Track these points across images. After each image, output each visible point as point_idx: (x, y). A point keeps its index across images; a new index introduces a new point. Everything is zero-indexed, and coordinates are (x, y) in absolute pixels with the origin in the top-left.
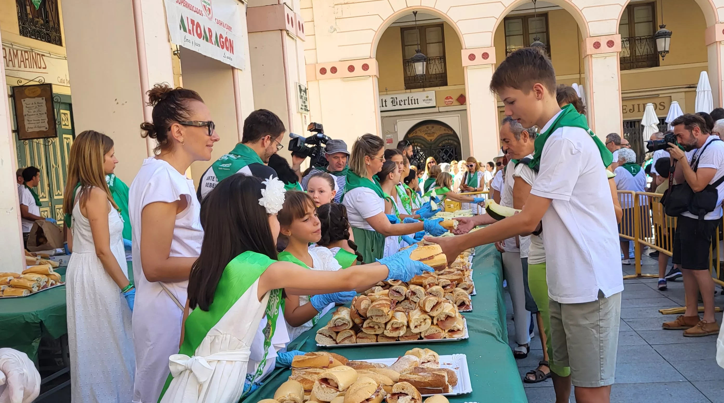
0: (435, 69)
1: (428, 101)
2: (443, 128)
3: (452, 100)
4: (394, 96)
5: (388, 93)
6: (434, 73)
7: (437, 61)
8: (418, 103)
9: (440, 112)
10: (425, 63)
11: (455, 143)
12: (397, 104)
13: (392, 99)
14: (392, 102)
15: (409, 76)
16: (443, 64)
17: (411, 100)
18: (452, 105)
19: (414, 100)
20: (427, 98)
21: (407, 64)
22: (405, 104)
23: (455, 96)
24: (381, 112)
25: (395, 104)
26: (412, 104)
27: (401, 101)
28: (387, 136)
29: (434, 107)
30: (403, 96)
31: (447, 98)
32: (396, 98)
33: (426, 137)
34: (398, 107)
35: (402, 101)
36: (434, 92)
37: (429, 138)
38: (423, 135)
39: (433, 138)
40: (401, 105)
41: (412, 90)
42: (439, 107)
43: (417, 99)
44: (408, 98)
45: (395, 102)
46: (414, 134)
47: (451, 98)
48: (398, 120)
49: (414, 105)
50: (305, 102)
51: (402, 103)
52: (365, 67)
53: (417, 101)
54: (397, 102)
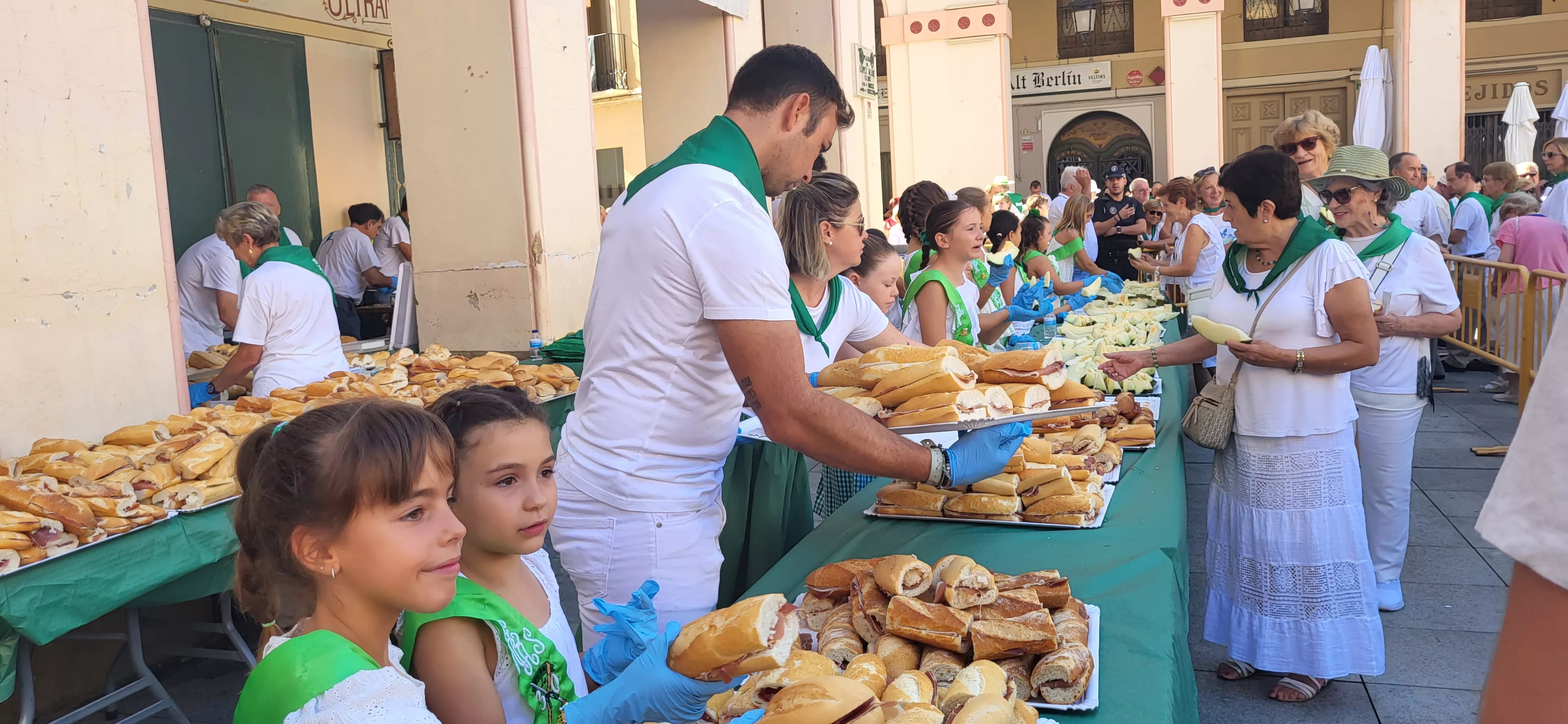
0: (1113, 22)
1: (1098, 79)
2: (1123, 125)
3: (1141, 77)
4: (1039, 71)
5: (1028, 64)
6: (1111, 29)
7: (1117, 10)
8: (1080, 83)
9: (1117, 98)
10: (1094, 11)
11: (1143, 152)
12: (1043, 85)
13: (1035, 76)
14: (1035, 80)
15: (1067, 35)
16: (1127, 15)
17: (1069, 77)
18: (1142, 84)
19: (1074, 76)
20: (1095, 74)
21: (1064, 16)
22: (1057, 84)
23: (1147, 71)
24: (1013, 97)
25: (1040, 84)
26: (1069, 84)
27: (1050, 79)
28: (1024, 138)
29: (1109, 89)
30: (1054, 70)
31: (1131, 74)
32: (1043, 74)
33: (1091, 140)
34: (1045, 89)
35: (1052, 79)
36: (1109, 63)
37: (1096, 143)
38: (1087, 138)
39: (1104, 142)
40: (1050, 86)
41: (1071, 60)
42: (1116, 89)
43: (1079, 76)
44: (1063, 73)
45: (1041, 81)
46: (1071, 136)
47: (1138, 73)
48: (1043, 112)
49: (1072, 85)
50: (869, 78)
51: (1053, 83)
52: (989, 20)
53: (1078, 79)
54: (1043, 81)
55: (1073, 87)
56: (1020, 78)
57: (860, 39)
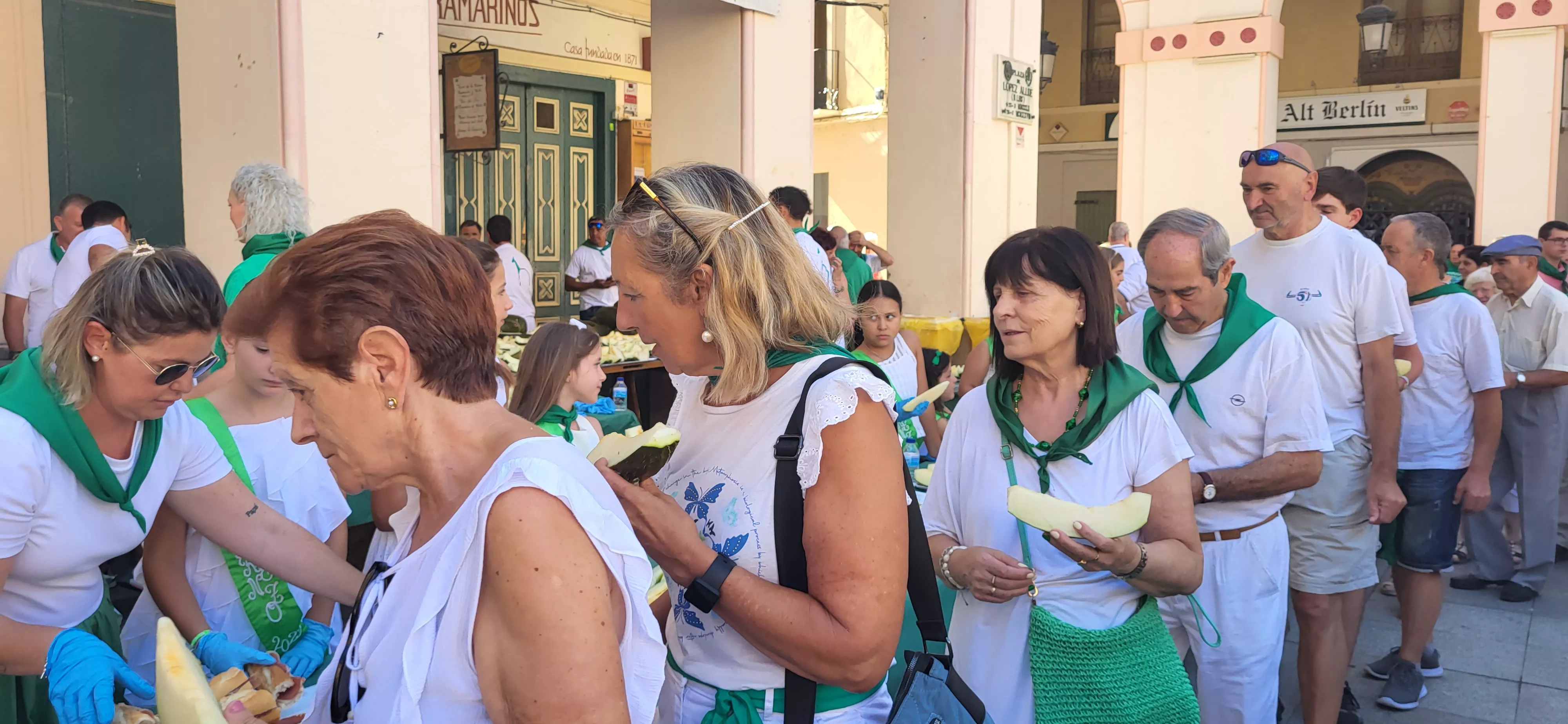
0: (1435, 41)
1: (1408, 111)
2: (1438, 169)
3: (1466, 110)
4: (1331, 99)
5: (1318, 91)
6: (1431, 51)
7: (1441, 27)
8: (1383, 115)
9: (1433, 135)
11: (1464, 201)
12: (1335, 116)
13: (1325, 105)
14: (1325, 111)
16: (1454, 32)
17: (1369, 107)
18: (1467, 119)
19: (1377, 107)
20: (1405, 105)
22: (1353, 116)
25: (1332, 115)
26: (1370, 115)
27: (1345, 110)
29: (1422, 123)
30: (1350, 98)
31: (1453, 105)
32: (1336, 103)
33: (1400, 185)
34: (1338, 121)
35: (1347, 109)
36: (1424, 92)
37: (1406, 189)
38: (1395, 182)
39: (1417, 189)
40: (1344, 117)
41: (1373, 87)
42: (1432, 124)
43: (1383, 106)
44: (1363, 102)
45: (1333, 112)
46: (1374, 179)
47: (1464, 104)
48: (1333, 149)
49: (1373, 117)
50: (1021, 97)
51: (1348, 114)
52: (1248, 35)
53: (1382, 110)
54: (1336, 111)
55: (1373, 120)
56: (1307, 107)
57: (1012, 50)
